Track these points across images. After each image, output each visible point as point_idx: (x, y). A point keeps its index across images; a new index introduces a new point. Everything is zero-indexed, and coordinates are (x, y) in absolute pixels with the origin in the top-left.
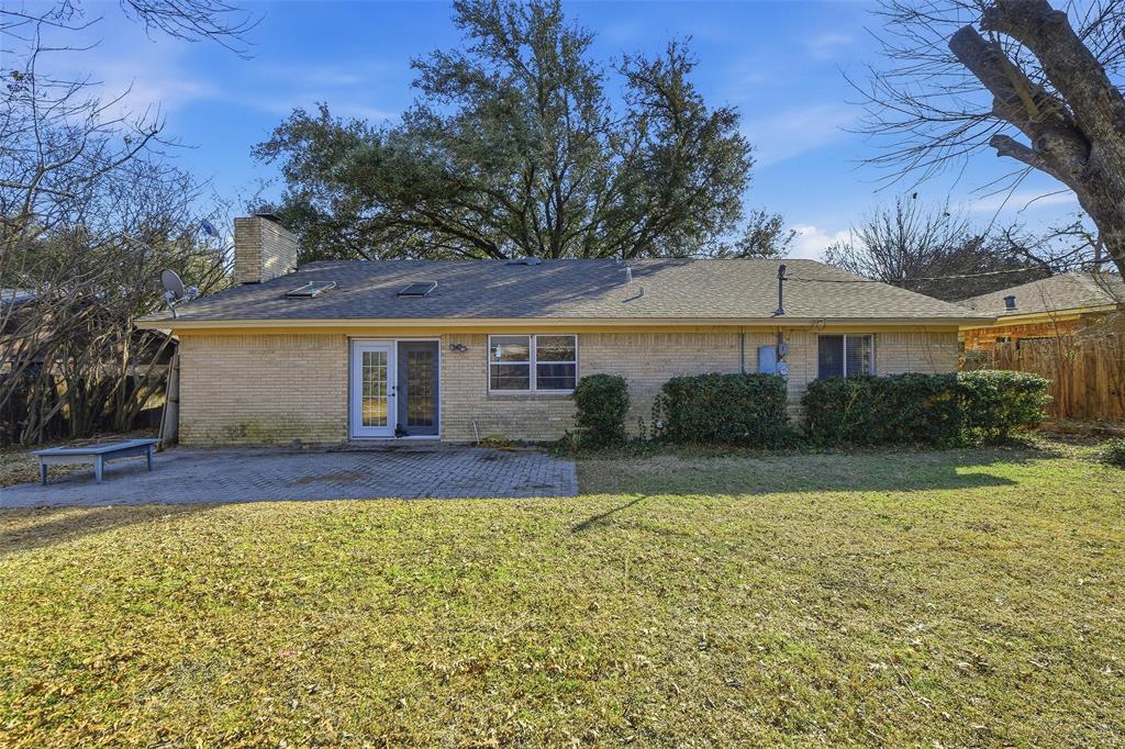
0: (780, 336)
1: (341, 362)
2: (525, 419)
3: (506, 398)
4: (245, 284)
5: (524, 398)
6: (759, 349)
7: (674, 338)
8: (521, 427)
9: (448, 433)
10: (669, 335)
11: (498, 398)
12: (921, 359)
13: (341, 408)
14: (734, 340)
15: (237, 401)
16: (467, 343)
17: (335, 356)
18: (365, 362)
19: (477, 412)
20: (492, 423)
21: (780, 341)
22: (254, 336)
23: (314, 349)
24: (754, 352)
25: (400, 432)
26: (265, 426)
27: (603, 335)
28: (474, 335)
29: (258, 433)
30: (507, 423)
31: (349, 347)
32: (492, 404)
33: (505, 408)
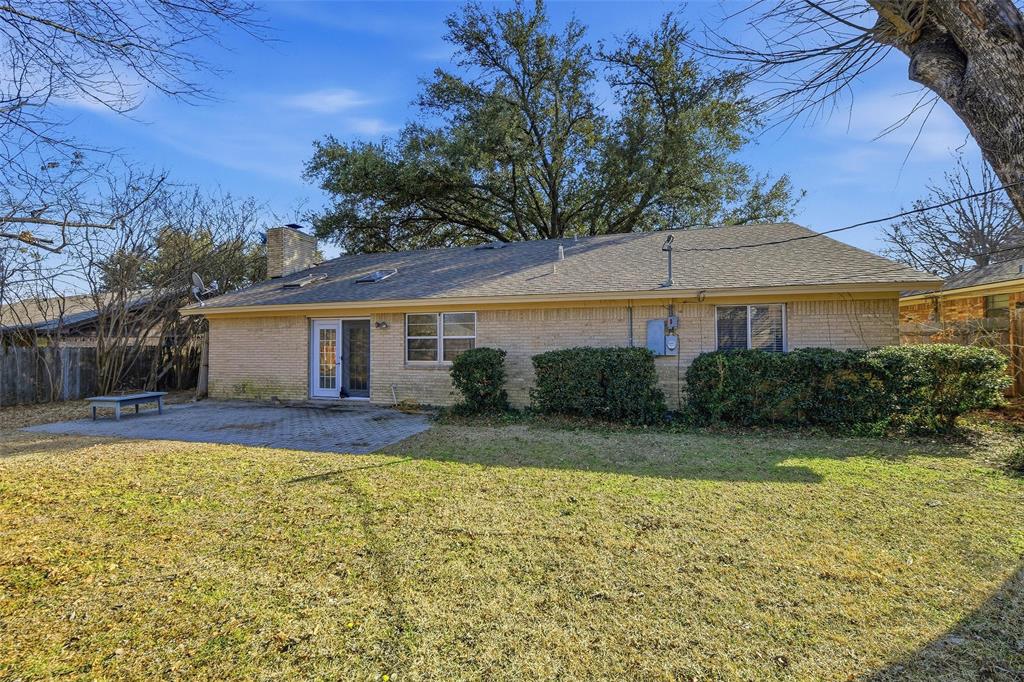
0: (671, 308)
1: (304, 337)
2: (434, 386)
3: (418, 368)
4: (273, 278)
5: (432, 368)
6: (648, 322)
7: (562, 313)
8: (430, 393)
9: (377, 397)
10: (558, 310)
11: (412, 368)
12: (846, 331)
13: (302, 373)
14: (624, 314)
15: (241, 366)
16: (389, 321)
17: (299, 333)
18: (322, 337)
19: (396, 379)
20: (408, 389)
21: (671, 314)
22: (251, 318)
23: (287, 327)
24: (643, 325)
25: (344, 394)
26: (256, 386)
27: (498, 312)
28: (394, 314)
29: (253, 390)
30: (419, 389)
31: (309, 325)
32: (408, 373)
33: (418, 376)
